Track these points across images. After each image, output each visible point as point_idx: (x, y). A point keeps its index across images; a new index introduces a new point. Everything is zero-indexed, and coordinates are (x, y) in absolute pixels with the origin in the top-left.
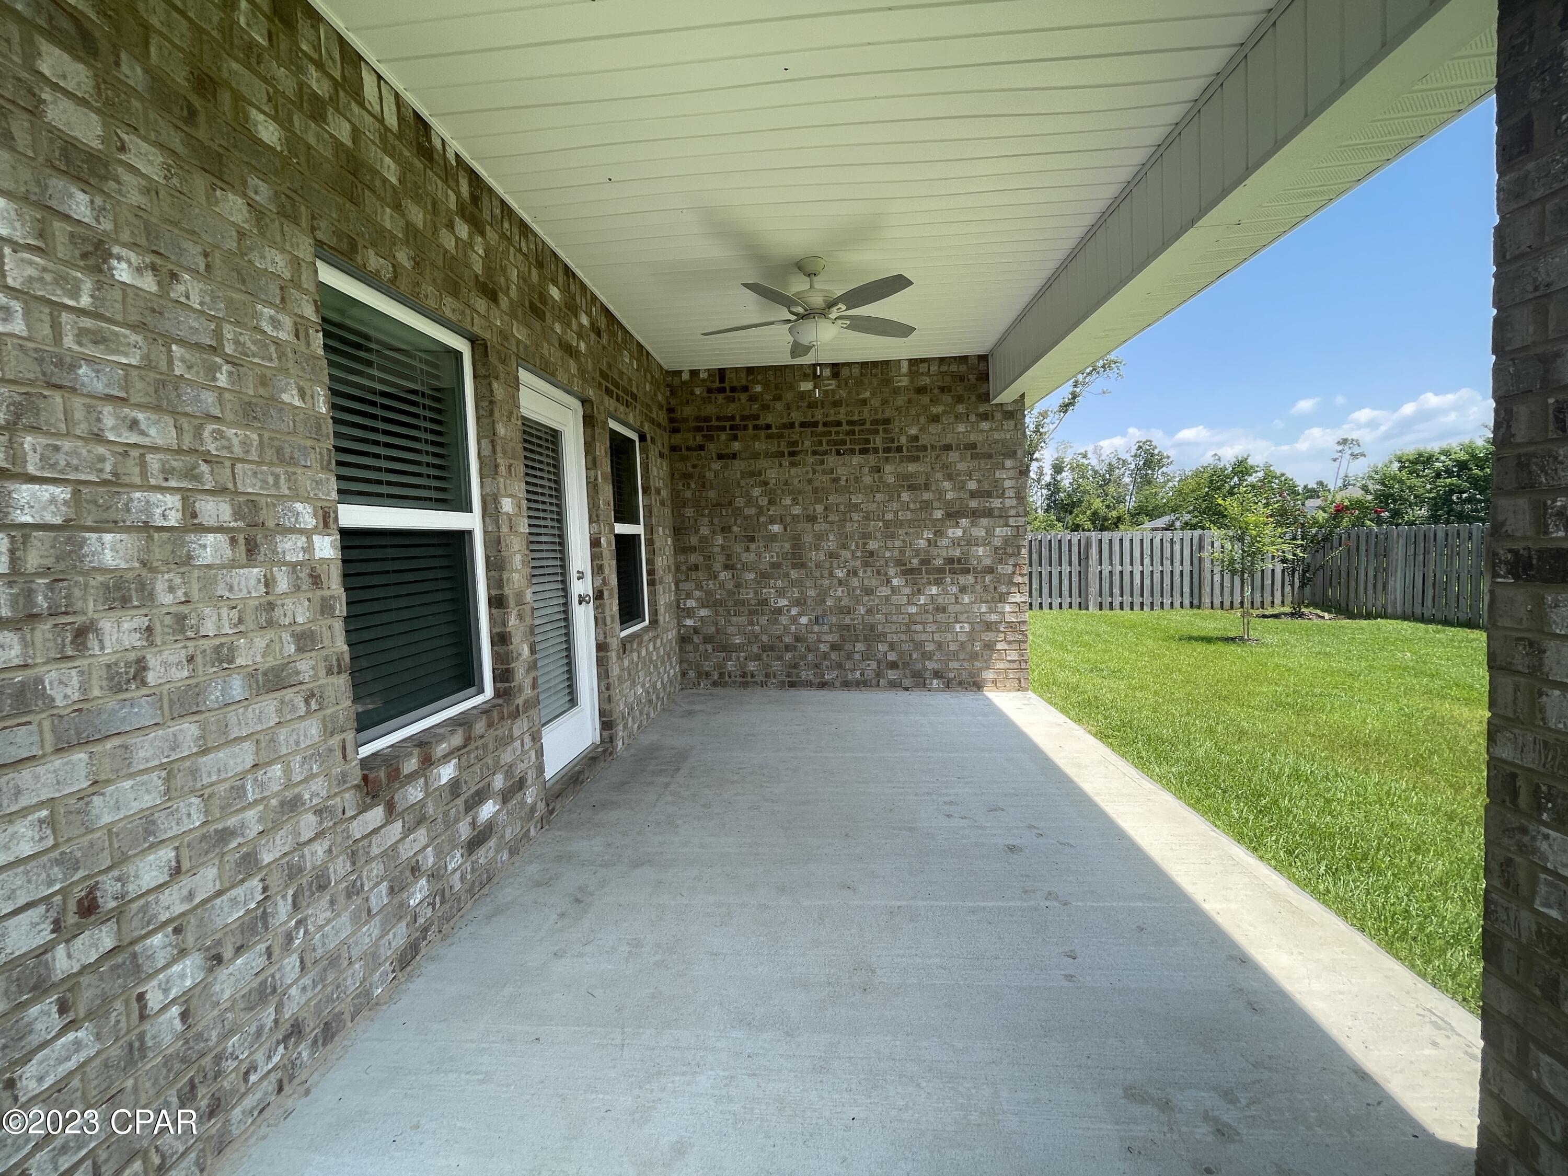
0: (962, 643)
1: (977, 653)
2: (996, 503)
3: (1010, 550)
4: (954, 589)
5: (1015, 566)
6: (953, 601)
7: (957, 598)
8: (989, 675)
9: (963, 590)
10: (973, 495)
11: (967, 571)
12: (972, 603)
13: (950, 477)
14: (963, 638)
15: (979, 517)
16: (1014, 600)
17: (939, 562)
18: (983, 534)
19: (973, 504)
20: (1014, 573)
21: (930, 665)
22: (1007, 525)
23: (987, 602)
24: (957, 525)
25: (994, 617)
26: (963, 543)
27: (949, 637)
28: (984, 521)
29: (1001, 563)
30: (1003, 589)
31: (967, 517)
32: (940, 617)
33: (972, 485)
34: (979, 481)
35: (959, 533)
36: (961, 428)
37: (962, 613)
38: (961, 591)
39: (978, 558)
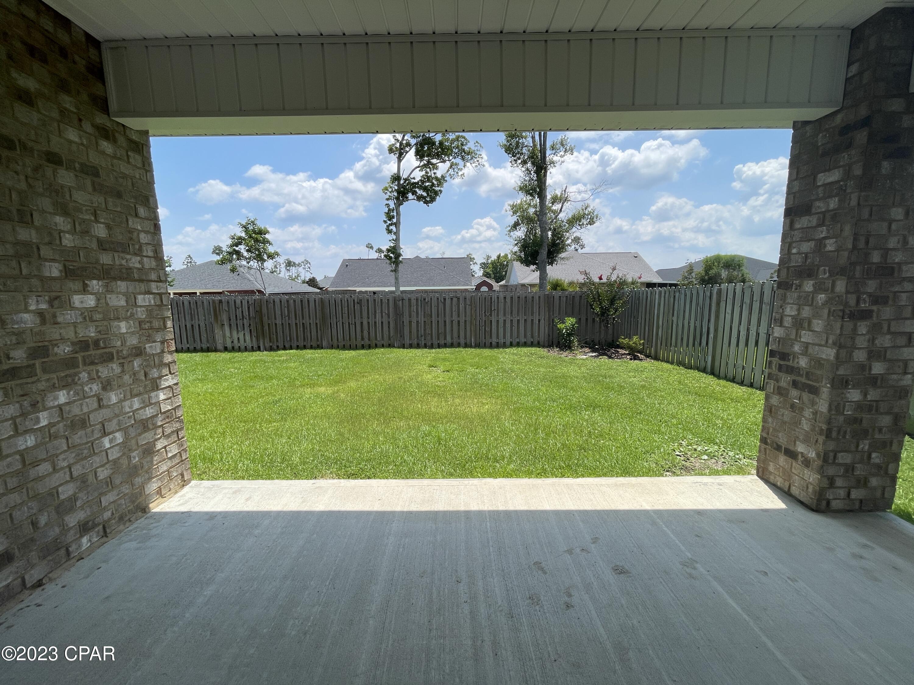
0: (115, 461)
1: (135, 467)
2: (134, 262)
3: (156, 324)
4: (95, 388)
5: (162, 342)
6: (96, 405)
7: (100, 400)
9: (107, 386)
10: (103, 245)
11: (109, 358)
12: (121, 401)
13: (65, 213)
14: (114, 455)
15: (115, 279)
16: (167, 384)
17: (64, 350)
18: (123, 303)
19: (106, 259)
20: (163, 352)
21: (72, 520)
22: (149, 293)
23: (137, 395)
24: (85, 290)
25: (149, 412)
26: (97, 316)
27: (97, 460)
28: (122, 285)
29: (149, 341)
30: (154, 373)
31: (99, 279)
32: (78, 437)
33: (100, 231)
34: (109, 227)
35: (90, 301)
36: (72, 135)
37: (110, 420)
38: (104, 388)
39: (123, 338)
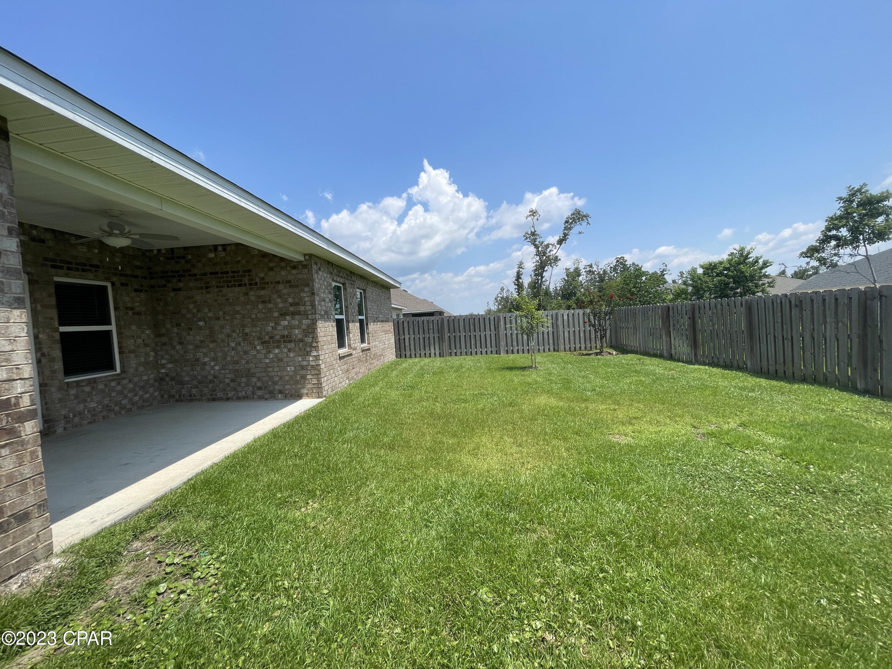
0: (291, 376)
1: (298, 381)
2: (302, 308)
3: (310, 331)
4: (285, 350)
5: (313, 338)
6: (286, 356)
7: (287, 354)
8: (305, 391)
9: (290, 350)
10: (291, 305)
11: (291, 341)
12: (294, 356)
13: (280, 297)
14: (291, 373)
15: (295, 315)
16: (313, 354)
17: (278, 337)
18: (297, 323)
19: (292, 309)
20: (313, 341)
21: (277, 387)
22: (308, 319)
23: (301, 356)
24: (285, 319)
25: (305, 363)
26: (288, 328)
27: (285, 373)
28: (297, 317)
29: (306, 337)
30: (308, 349)
31: (289, 315)
32: (281, 364)
33: (290, 300)
34: (293, 298)
35: (286, 323)
36: (283, 273)
37: (290, 361)
38: (289, 351)
39: (296, 335)
